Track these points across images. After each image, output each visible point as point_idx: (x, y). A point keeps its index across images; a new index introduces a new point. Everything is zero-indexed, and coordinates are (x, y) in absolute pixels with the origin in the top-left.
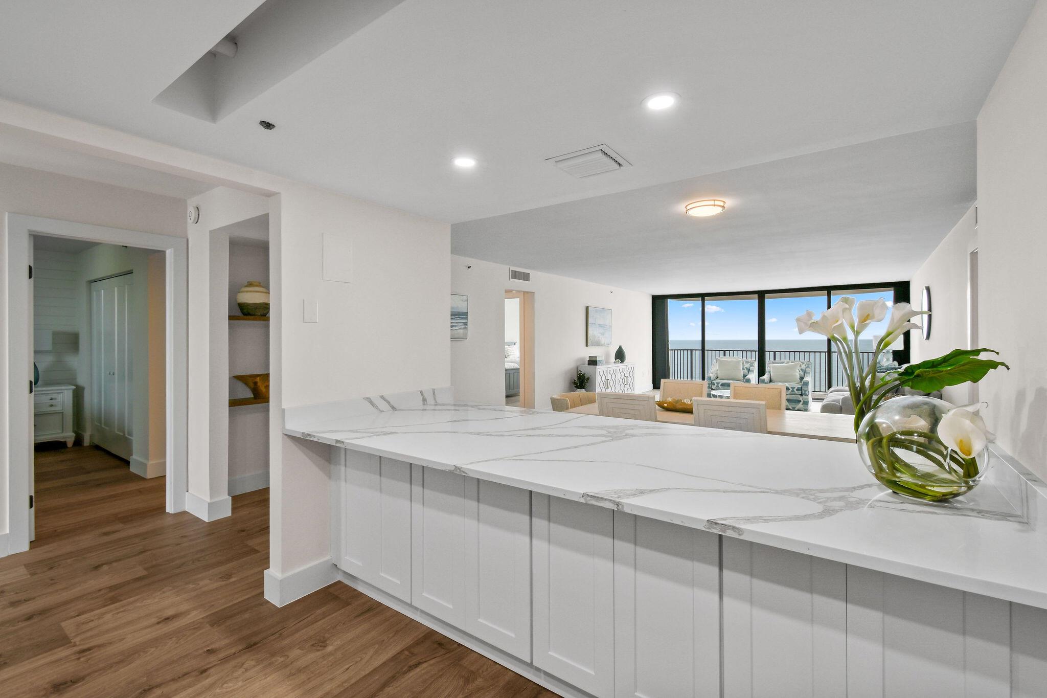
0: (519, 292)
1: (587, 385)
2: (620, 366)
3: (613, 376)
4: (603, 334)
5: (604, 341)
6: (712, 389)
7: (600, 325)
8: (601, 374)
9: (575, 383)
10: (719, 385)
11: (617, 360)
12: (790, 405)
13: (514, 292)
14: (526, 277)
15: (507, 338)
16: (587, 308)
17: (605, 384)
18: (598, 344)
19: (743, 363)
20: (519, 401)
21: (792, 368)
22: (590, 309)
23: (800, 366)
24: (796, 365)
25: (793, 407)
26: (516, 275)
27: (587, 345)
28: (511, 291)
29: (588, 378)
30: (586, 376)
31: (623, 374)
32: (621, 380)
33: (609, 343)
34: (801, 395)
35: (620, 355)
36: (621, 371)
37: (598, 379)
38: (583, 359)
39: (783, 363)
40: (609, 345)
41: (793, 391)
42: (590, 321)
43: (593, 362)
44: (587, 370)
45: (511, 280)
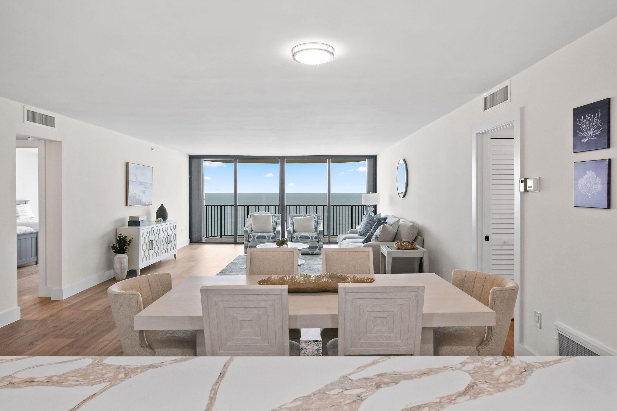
0: (39, 139)
1: (129, 249)
2: (163, 225)
3: (157, 236)
4: (144, 192)
5: (145, 199)
6: (249, 242)
7: (141, 184)
8: (145, 235)
9: (114, 248)
10: (255, 238)
11: (159, 219)
12: (310, 251)
13: (30, 139)
14: (50, 122)
15: (19, 196)
16: (127, 165)
17: (148, 246)
18: (139, 203)
19: (272, 217)
20: (36, 272)
21: (309, 220)
22: (130, 165)
23: (315, 218)
24: (312, 217)
25: (311, 252)
26: (33, 117)
27: (127, 204)
28: (25, 138)
29: (130, 241)
30: (128, 239)
31: (166, 233)
32: (164, 240)
33: (150, 201)
34: (318, 242)
35: (162, 214)
36: (164, 231)
37: (142, 241)
38: (122, 220)
39: (301, 216)
40: (151, 203)
41: (312, 239)
42: (131, 178)
43: (134, 222)
44: (127, 231)
45: (27, 122)
